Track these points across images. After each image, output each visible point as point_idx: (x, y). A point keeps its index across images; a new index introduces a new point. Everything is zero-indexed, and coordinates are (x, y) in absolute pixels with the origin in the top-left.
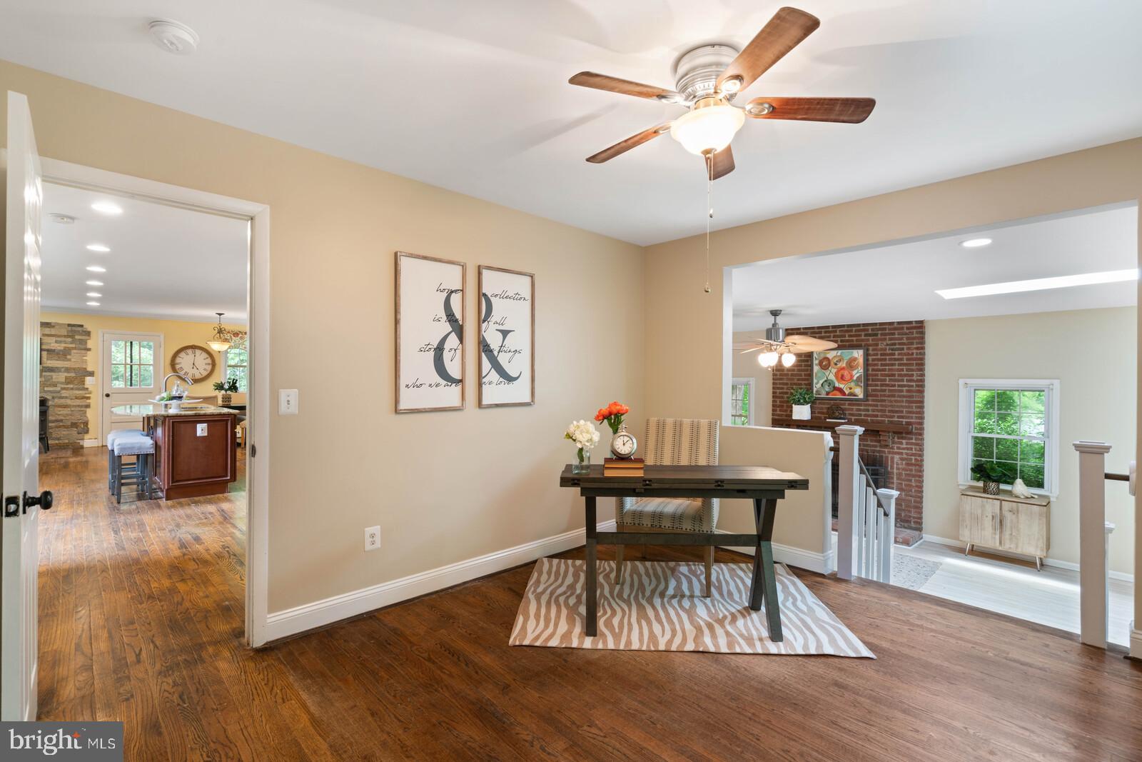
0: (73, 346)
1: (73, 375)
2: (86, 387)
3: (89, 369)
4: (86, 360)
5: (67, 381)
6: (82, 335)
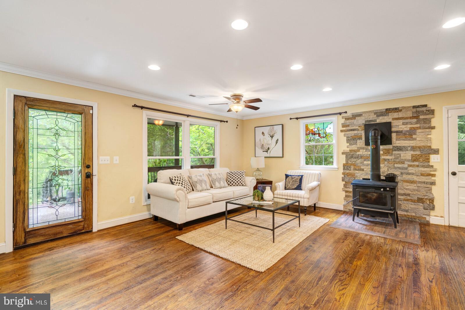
0: (418, 125)
1: (418, 153)
2: (431, 164)
3: (434, 147)
4: (431, 138)
5: (413, 159)
6: (426, 114)
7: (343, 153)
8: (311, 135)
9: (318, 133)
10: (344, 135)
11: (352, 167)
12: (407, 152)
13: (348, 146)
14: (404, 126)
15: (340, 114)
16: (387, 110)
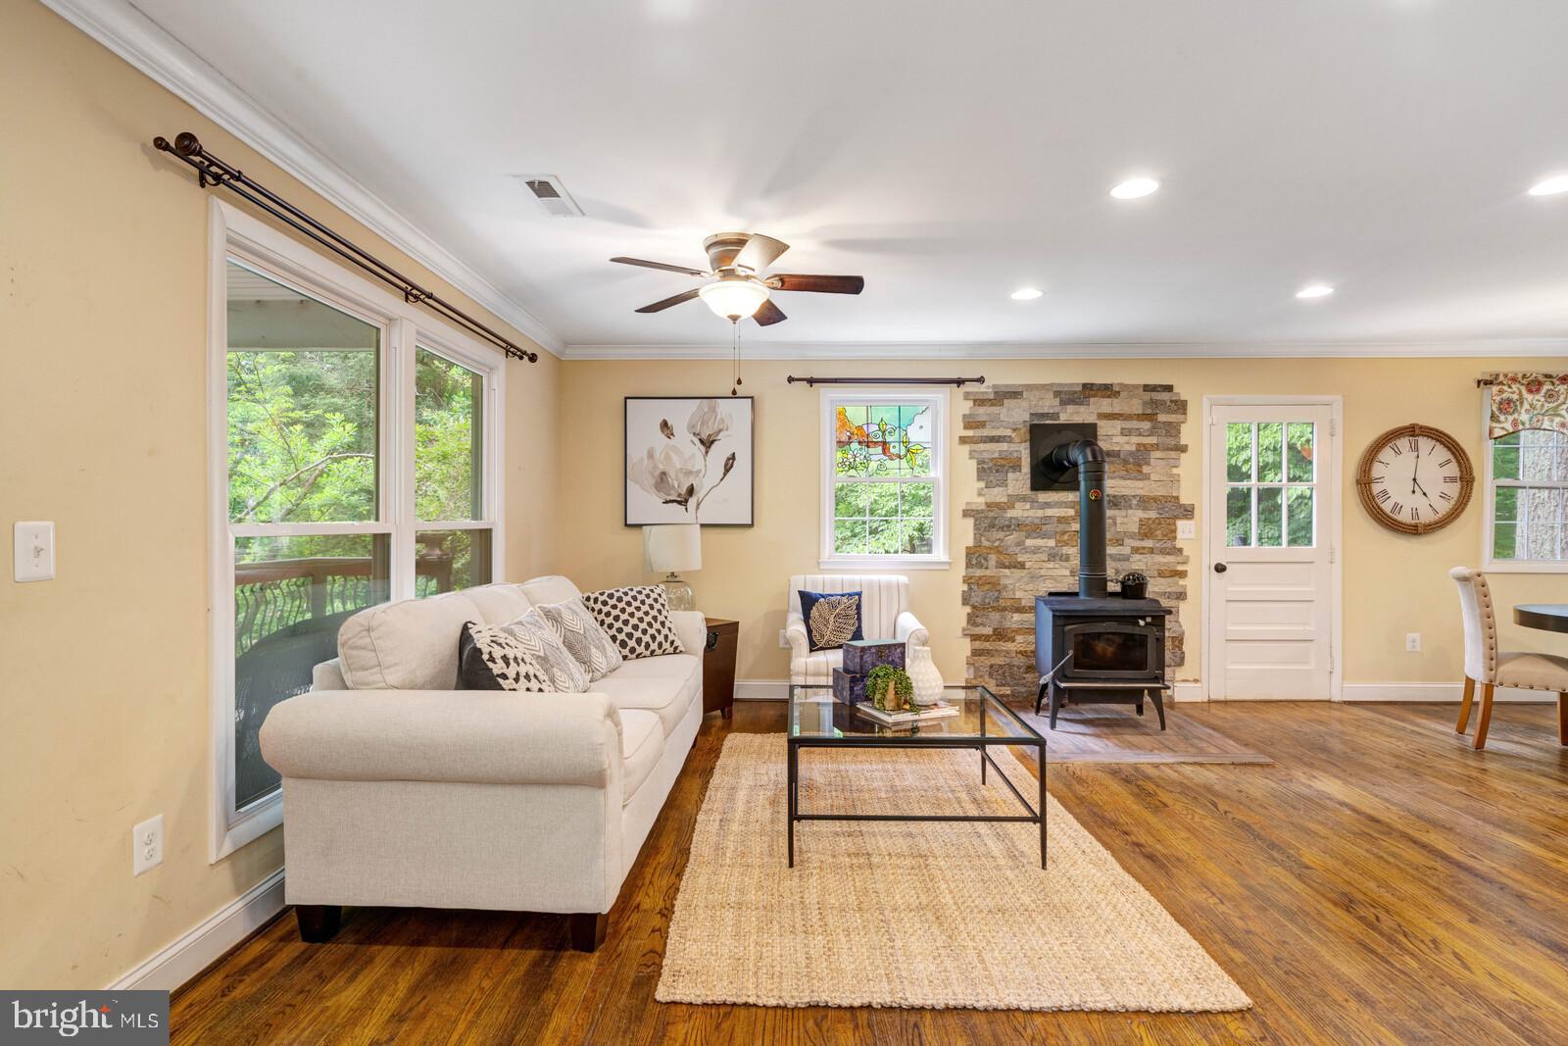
0: (1153, 440)
1: (1153, 514)
2: (1179, 544)
3: (1184, 500)
4: (1179, 475)
5: (1142, 532)
6: (1170, 411)
7: (966, 514)
8: (855, 446)
9: (880, 439)
10: (971, 452)
11: (993, 559)
12: (1130, 511)
13: (982, 489)
14: (1122, 439)
15: (959, 382)
16: (1085, 386)
